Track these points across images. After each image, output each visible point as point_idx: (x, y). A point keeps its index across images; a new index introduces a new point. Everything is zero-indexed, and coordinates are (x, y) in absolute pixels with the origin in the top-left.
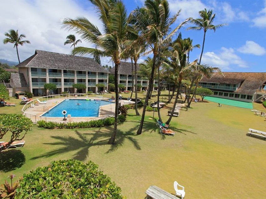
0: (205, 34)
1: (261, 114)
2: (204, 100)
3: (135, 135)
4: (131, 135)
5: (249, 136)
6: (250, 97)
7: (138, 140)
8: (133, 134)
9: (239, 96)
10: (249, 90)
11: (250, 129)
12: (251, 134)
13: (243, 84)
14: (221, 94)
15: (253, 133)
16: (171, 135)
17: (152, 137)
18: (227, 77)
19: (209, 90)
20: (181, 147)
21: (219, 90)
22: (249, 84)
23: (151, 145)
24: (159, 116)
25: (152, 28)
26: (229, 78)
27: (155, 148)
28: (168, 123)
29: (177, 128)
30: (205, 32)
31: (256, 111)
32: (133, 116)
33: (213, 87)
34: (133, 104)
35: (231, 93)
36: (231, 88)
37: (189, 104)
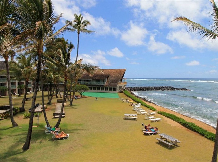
0: (78, 36)
1: (126, 101)
2: (82, 96)
3: (21, 153)
4: (15, 154)
5: (126, 120)
6: (115, 89)
7: (28, 157)
8: (17, 153)
9: (108, 89)
10: (114, 83)
11: (125, 114)
12: (126, 118)
13: (109, 79)
14: (94, 89)
15: (127, 117)
16: (65, 138)
17: (45, 148)
18: (97, 74)
19: (86, 86)
20: (80, 147)
21: (92, 85)
22: (113, 79)
23: (47, 158)
24: (46, 121)
25: (40, 24)
26: (99, 74)
27: (54, 158)
28: (57, 126)
29: (68, 129)
30: (79, 34)
31: (122, 99)
32: (7, 129)
33: (87, 83)
34: (4, 113)
35: (101, 87)
36: (101, 83)
37: (71, 102)
